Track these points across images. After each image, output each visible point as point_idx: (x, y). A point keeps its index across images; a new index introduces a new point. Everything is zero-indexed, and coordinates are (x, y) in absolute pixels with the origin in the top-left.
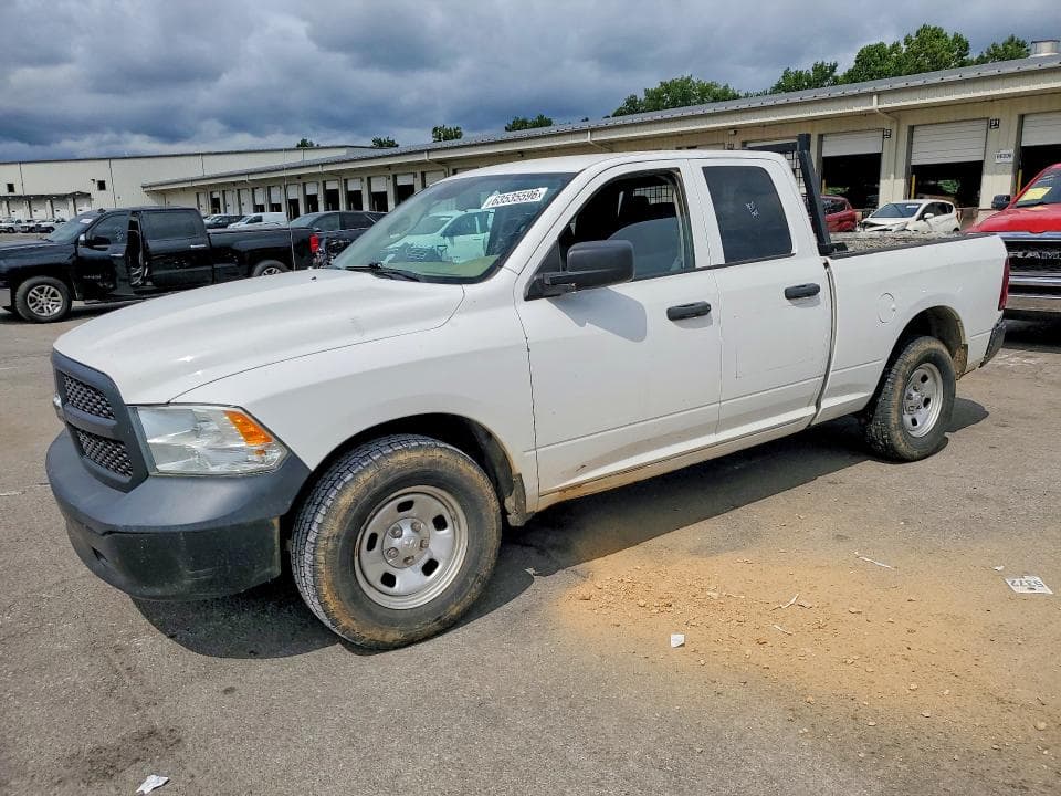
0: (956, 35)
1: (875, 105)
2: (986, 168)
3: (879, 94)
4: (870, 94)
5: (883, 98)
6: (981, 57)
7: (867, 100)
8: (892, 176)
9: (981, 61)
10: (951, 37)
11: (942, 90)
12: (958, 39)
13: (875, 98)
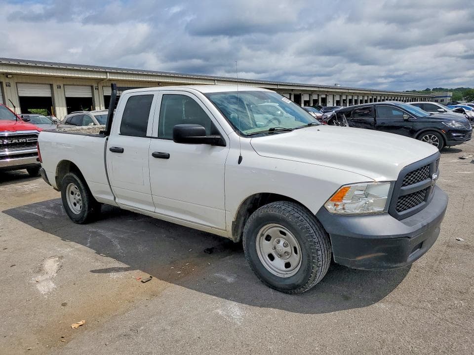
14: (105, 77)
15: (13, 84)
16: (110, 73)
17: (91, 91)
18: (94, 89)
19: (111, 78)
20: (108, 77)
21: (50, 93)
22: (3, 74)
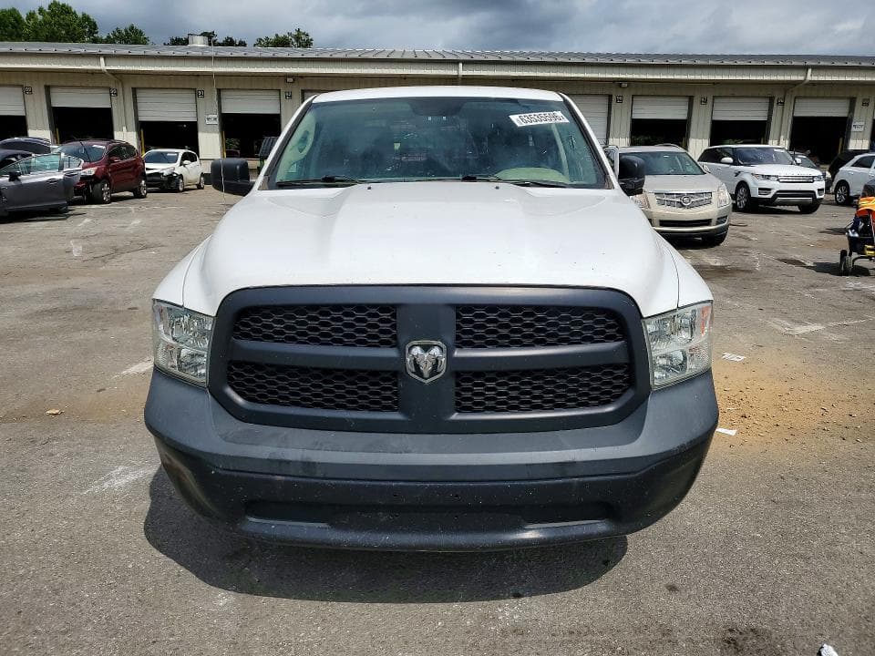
0: (84, 15)
1: (102, 65)
2: (200, 126)
3: (106, 57)
4: (97, 56)
5: (109, 61)
6: (109, 37)
7: (95, 61)
8: (124, 128)
9: (109, 41)
10: (80, 15)
11: (158, 62)
12: (86, 18)
13: (102, 59)
14: (801, 78)
15: (627, 100)
16: (814, 68)
17: (767, 109)
18: (775, 104)
19: (815, 78)
20: (809, 78)
21: (686, 112)
22: (614, 82)
